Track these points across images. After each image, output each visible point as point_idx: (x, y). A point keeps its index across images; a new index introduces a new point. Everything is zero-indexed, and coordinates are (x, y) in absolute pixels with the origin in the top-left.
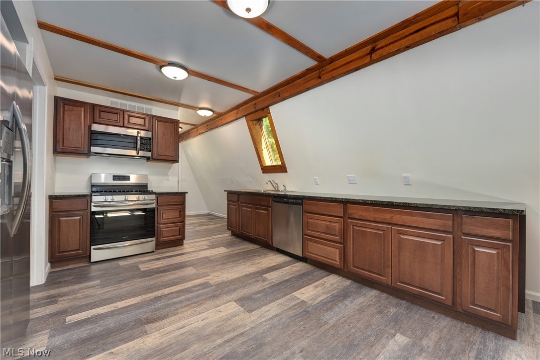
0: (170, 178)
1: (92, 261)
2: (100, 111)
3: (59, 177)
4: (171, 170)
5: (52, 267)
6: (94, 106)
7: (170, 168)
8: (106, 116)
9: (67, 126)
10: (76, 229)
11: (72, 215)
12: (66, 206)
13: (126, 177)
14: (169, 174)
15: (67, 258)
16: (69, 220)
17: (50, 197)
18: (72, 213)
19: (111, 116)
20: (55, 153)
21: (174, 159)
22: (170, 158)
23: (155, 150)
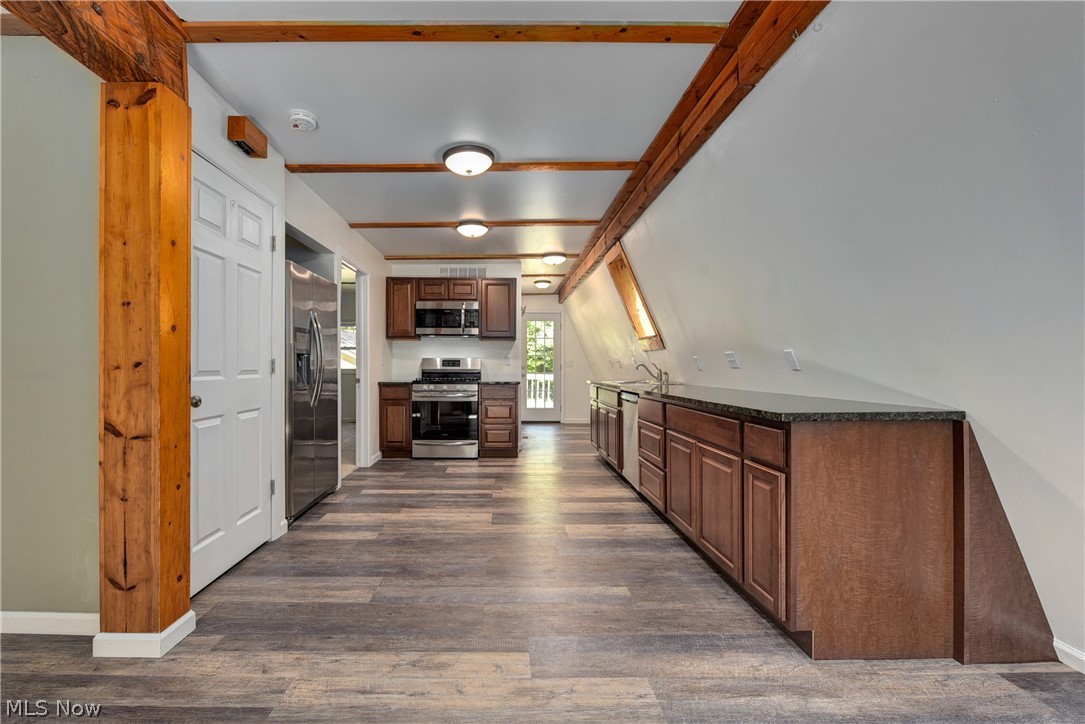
0: (511, 361)
1: (414, 456)
2: (425, 285)
3: (395, 362)
4: (512, 352)
5: (383, 457)
6: (419, 280)
7: (511, 349)
8: (429, 289)
9: (396, 307)
10: (400, 419)
11: (398, 405)
12: (392, 394)
13: (456, 363)
14: (510, 356)
15: (393, 451)
16: (395, 408)
17: (379, 384)
18: (397, 402)
19: (436, 289)
20: (388, 337)
21: (508, 334)
22: (504, 334)
23: (484, 325)
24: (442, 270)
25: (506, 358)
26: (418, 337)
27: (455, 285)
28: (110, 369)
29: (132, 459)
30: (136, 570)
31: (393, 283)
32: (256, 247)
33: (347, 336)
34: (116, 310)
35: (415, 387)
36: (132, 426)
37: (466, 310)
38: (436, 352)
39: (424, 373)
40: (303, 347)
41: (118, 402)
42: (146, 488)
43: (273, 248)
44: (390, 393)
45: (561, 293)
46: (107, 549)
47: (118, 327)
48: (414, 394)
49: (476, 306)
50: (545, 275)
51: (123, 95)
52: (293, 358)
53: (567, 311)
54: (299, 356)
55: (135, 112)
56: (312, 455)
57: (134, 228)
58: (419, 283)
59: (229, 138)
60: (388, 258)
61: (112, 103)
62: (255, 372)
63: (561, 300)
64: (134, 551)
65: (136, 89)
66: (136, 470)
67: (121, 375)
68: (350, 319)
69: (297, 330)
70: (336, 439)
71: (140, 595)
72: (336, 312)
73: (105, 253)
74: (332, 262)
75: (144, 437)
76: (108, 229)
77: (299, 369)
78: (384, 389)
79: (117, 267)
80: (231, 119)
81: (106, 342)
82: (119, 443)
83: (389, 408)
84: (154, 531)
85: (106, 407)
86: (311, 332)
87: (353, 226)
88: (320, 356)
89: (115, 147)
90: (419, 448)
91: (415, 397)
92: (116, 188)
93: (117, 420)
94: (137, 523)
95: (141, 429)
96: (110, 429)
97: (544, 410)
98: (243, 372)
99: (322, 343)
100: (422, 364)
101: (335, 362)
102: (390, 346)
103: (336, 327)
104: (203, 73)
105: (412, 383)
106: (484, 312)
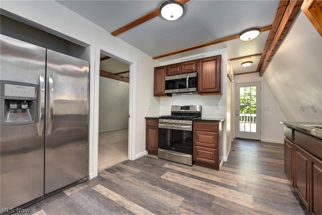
2: (170, 68)
5: (148, 154)
6: (168, 66)
7: (220, 99)
8: (173, 70)
9: (158, 81)
10: (154, 136)
13: (188, 108)
14: (219, 104)
15: (151, 151)
16: (152, 130)
17: (145, 118)
18: (153, 128)
19: (175, 69)
20: (154, 95)
21: (216, 90)
22: (213, 90)
23: (200, 86)
25: (217, 105)
26: (170, 95)
27: (185, 65)
31: (157, 69)
35: (160, 120)
37: (189, 78)
39: (173, 113)
44: (151, 123)
45: (260, 69)
48: (159, 124)
49: (194, 75)
50: (247, 57)
53: (265, 80)
58: (167, 68)
60: (154, 58)
63: (261, 75)
78: (149, 121)
83: (149, 130)
91: (161, 126)
97: (250, 133)
100: (172, 109)
102: (159, 100)
105: (160, 118)
106: (200, 79)
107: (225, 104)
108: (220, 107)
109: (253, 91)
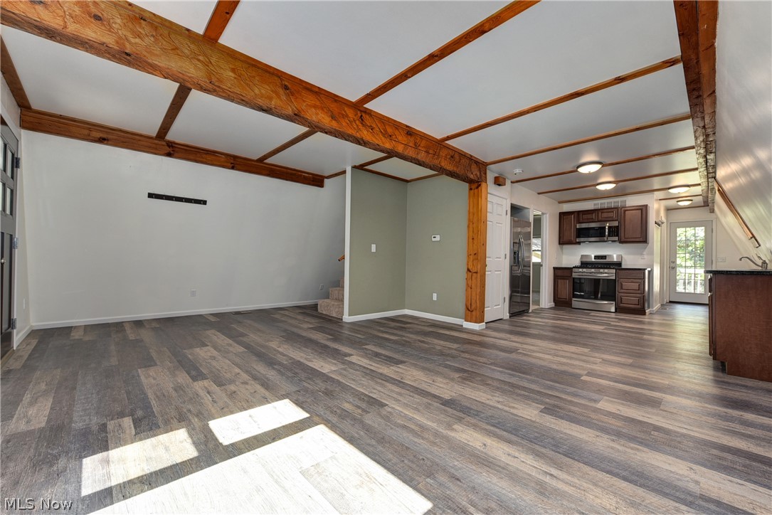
1: (573, 307)
2: (583, 215)
3: (564, 257)
5: (555, 305)
6: (579, 212)
7: (645, 249)
8: (585, 217)
9: (565, 228)
10: (566, 288)
11: (564, 279)
12: (561, 274)
13: (604, 257)
14: (644, 253)
15: (561, 303)
16: (562, 281)
17: (554, 268)
18: (563, 278)
19: (589, 216)
20: (560, 244)
21: (641, 239)
22: (637, 240)
23: (622, 235)
24: (595, 205)
25: (642, 254)
26: (579, 243)
27: (602, 213)
28: (469, 255)
29: (473, 278)
30: (473, 306)
31: (563, 215)
32: (501, 215)
33: (536, 244)
34: (471, 240)
35: (575, 270)
36: (474, 270)
37: (609, 227)
38: (591, 251)
39: (582, 263)
40: (516, 249)
41: (470, 263)
42: (476, 286)
43: (507, 214)
44: (559, 273)
46: (467, 300)
47: (471, 245)
48: (573, 274)
49: (616, 224)
51: (473, 187)
52: (513, 254)
53: (718, 218)
54: (515, 253)
55: (476, 190)
56: (519, 301)
57: (475, 220)
58: (579, 214)
59: (495, 183)
60: (560, 203)
61: (471, 189)
62: (500, 258)
63: (712, 212)
64: (473, 301)
65: (476, 185)
66: (474, 281)
67: (471, 257)
68: (538, 234)
69: (514, 243)
70: (529, 294)
71: (474, 313)
72: (530, 232)
73: (468, 227)
74: (529, 212)
75: (476, 273)
76: (469, 220)
77: (515, 258)
78: (557, 271)
79: (471, 229)
80: (495, 178)
81: (468, 249)
82: (470, 274)
83: (559, 281)
84: (478, 297)
85: (468, 265)
86: (519, 243)
87: (539, 194)
88: (523, 253)
89: (471, 200)
90: (576, 303)
91: (575, 275)
92: (471, 210)
93: (470, 268)
94: (474, 294)
95: (475, 271)
96: (468, 270)
97: (694, 294)
98: (497, 258)
99: (524, 247)
100: (581, 258)
101: (530, 257)
102: (562, 249)
103: (530, 239)
104: (490, 170)
105: (574, 267)
106: (623, 227)
107: (652, 253)
108: (645, 257)
109: (701, 232)
